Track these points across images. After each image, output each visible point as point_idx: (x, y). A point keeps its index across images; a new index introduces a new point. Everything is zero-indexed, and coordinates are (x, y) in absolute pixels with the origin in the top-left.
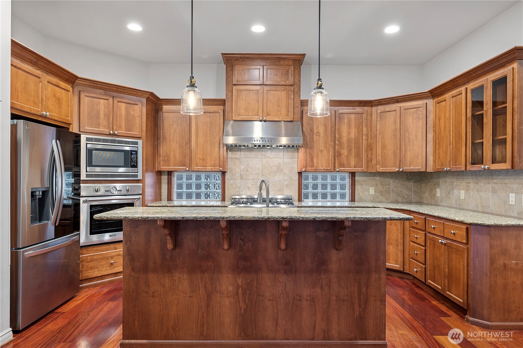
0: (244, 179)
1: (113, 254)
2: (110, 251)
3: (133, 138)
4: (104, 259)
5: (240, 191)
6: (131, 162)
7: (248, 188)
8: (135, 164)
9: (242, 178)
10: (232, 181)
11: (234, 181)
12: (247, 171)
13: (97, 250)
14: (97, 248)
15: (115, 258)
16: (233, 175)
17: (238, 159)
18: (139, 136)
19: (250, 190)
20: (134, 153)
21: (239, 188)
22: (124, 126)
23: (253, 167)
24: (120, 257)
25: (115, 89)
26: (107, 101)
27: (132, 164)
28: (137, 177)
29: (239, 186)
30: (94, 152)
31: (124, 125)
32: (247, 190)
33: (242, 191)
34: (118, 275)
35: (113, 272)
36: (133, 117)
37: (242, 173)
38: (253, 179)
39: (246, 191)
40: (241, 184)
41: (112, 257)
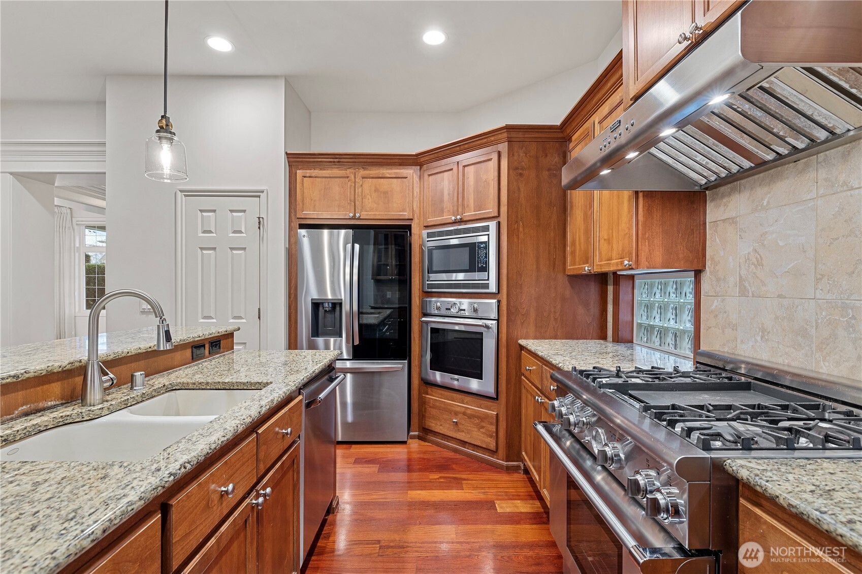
0: (750, 294)
1: (458, 409)
2: (455, 402)
3: (485, 221)
4: (447, 411)
5: (736, 339)
6: (478, 263)
7: (763, 332)
8: (484, 266)
9: (743, 292)
10: (715, 303)
11: (723, 301)
12: (759, 263)
13: (441, 394)
14: (442, 392)
15: (461, 415)
16: (718, 280)
17: (732, 221)
18: (493, 215)
19: (767, 340)
20: (482, 246)
21: (735, 328)
22: (473, 203)
23: (781, 243)
24: (466, 417)
25: (458, 148)
26: (451, 172)
27: (480, 266)
28: (488, 288)
29: (734, 322)
30: (435, 252)
31: (473, 201)
32: (759, 339)
33: (742, 342)
34: (467, 447)
35: (458, 438)
36: (485, 183)
37: (743, 272)
38: (779, 296)
39: (756, 341)
40: (740, 312)
41: (456, 413)
